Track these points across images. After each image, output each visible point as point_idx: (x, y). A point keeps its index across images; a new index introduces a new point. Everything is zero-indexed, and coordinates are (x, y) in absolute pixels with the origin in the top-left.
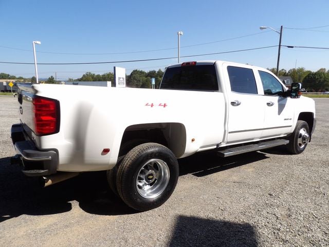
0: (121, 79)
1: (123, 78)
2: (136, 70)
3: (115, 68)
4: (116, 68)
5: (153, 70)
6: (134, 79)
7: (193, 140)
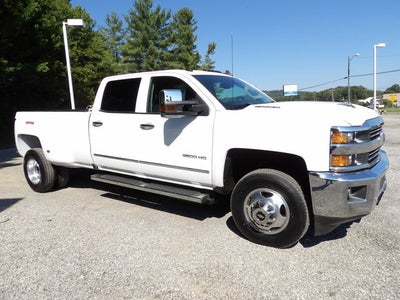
7: (48, 151)
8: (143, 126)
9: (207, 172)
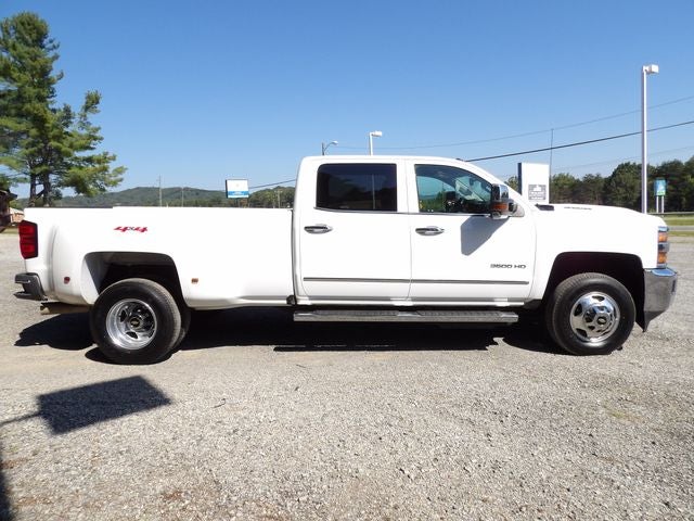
0: (538, 189)
1: (543, 187)
2: (627, 165)
3: (520, 165)
4: (523, 166)
5: (672, 160)
6: (619, 184)
7: (195, 281)
8: (421, 231)
9: (526, 283)
